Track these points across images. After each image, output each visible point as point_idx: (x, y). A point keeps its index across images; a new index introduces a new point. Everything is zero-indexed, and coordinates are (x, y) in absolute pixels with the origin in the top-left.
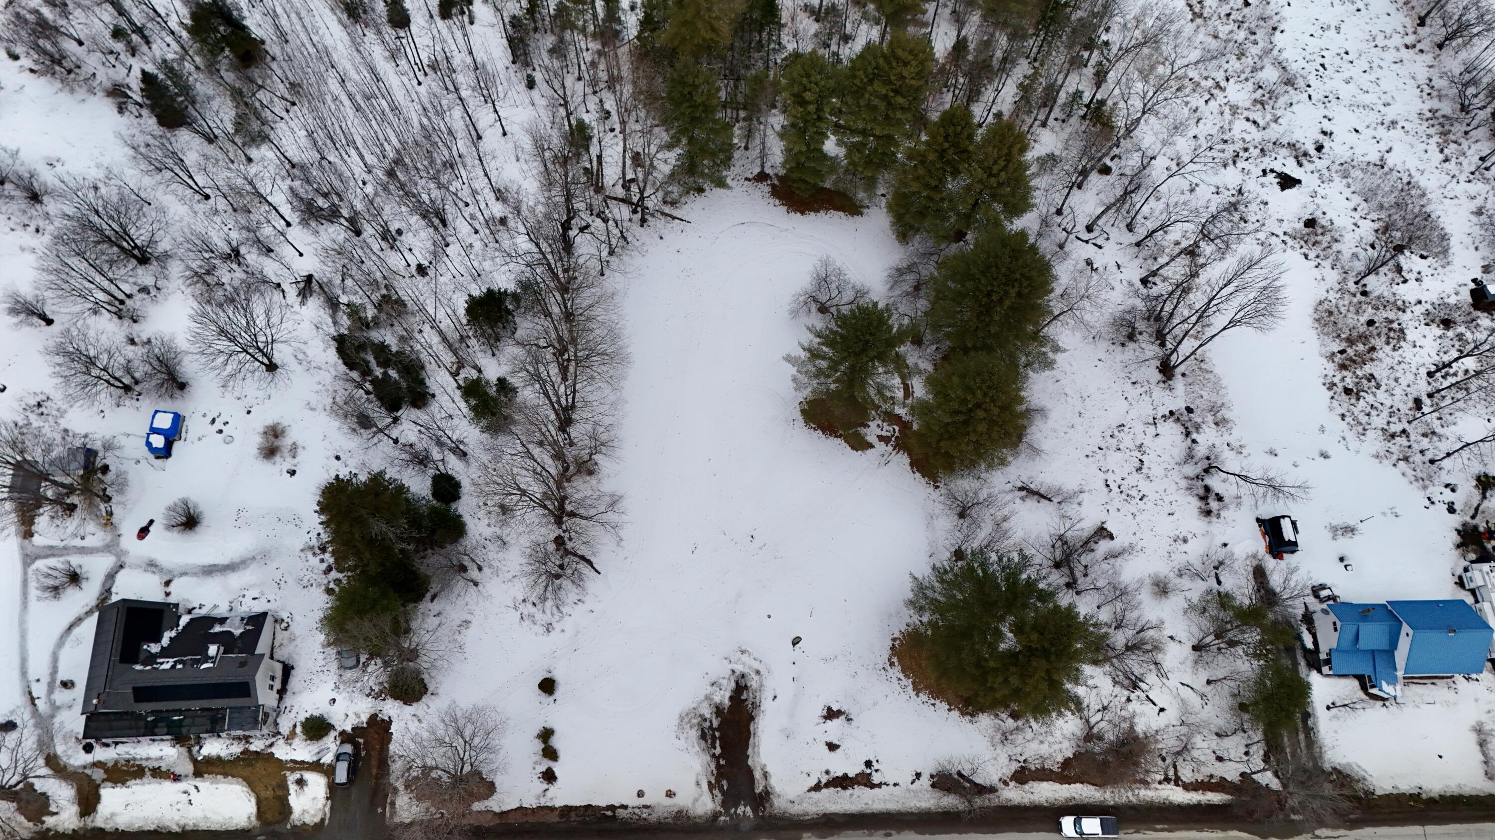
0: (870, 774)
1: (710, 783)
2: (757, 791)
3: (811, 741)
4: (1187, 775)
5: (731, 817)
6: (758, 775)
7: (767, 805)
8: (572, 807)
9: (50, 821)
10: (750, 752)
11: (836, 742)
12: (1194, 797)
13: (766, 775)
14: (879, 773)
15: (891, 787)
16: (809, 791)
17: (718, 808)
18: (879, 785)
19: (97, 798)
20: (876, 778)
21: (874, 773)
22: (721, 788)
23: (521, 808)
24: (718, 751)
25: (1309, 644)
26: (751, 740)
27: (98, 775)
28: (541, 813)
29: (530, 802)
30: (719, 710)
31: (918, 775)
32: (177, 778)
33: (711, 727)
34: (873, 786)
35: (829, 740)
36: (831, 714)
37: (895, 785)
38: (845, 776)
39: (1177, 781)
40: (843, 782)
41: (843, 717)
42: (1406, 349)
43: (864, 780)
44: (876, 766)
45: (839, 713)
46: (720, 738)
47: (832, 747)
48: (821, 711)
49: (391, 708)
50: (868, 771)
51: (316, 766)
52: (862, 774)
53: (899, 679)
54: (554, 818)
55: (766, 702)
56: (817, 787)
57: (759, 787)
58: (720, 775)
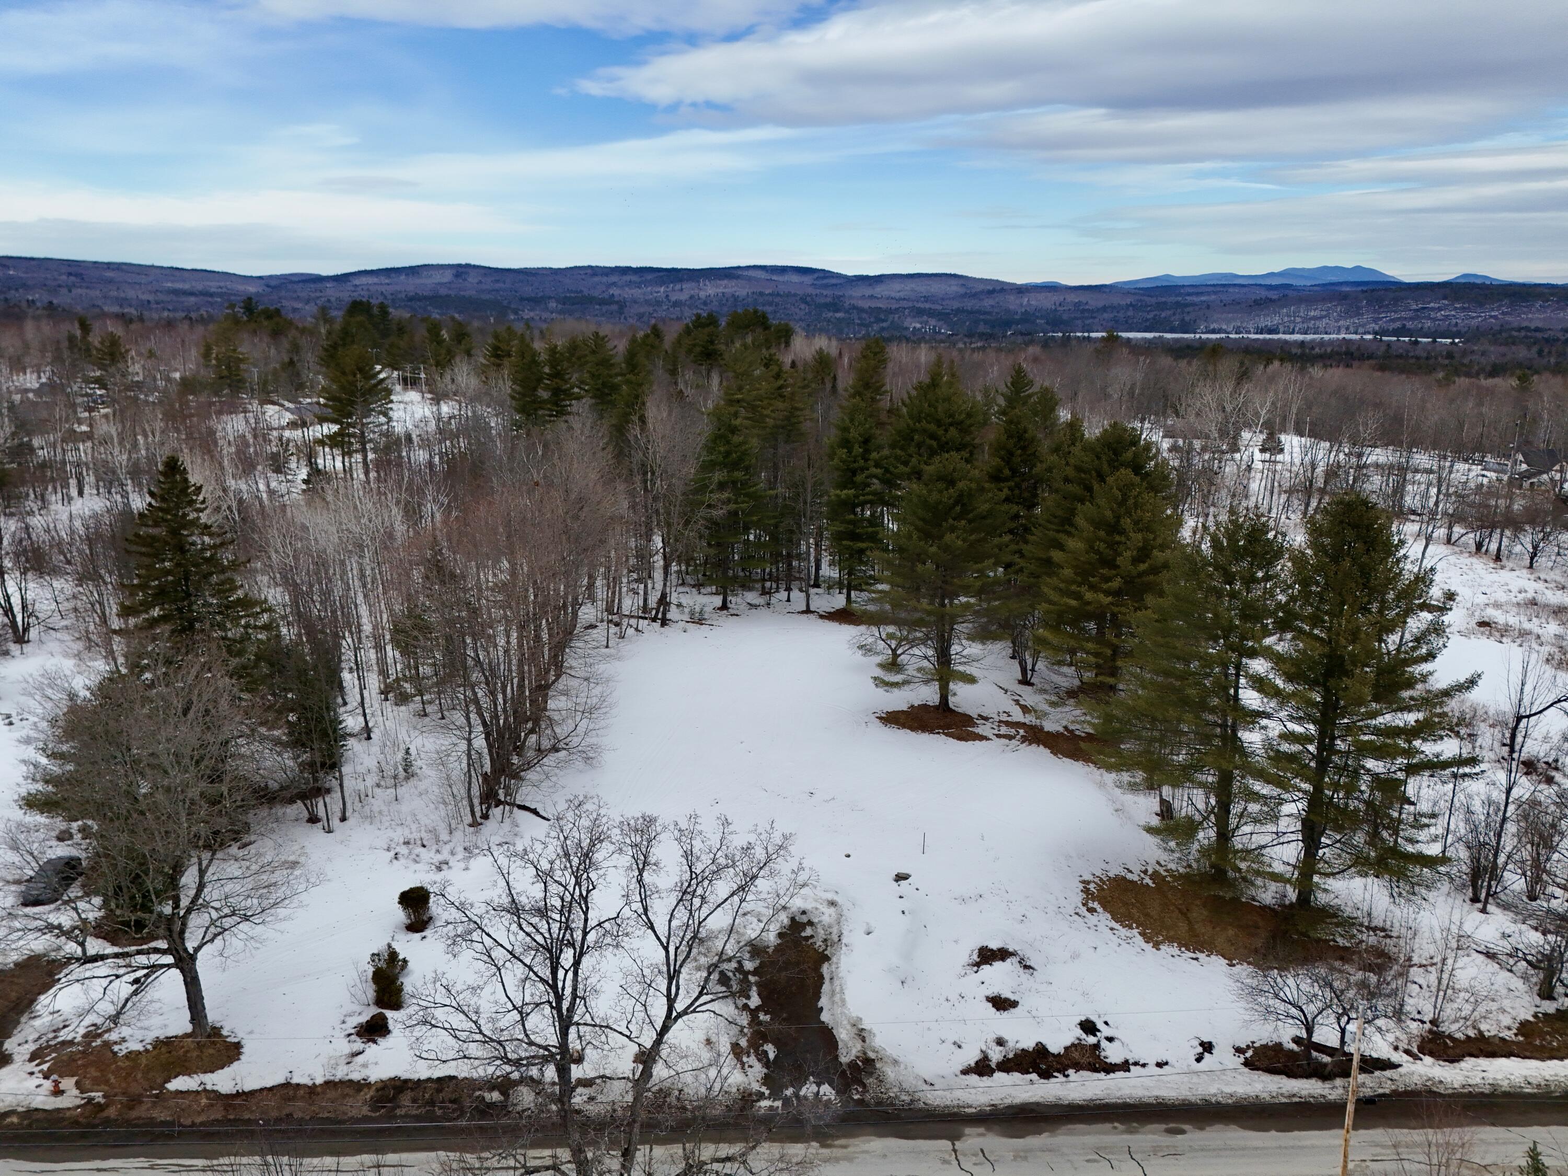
0: (1097, 1046)
1: (735, 1047)
2: (844, 1059)
3: (954, 997)
5: (787, 1101)
6: (843, 1034)
7: (870, 1081)
8: (406, 1081)
10: (823, 1002)
11: (1006, 994)
13: (861, 1035)
14: (1116, 1044)
15: (1152, 1069)
16: (965, 1072)
17: (756, 1087)
18: (1125, 1066)
20: (1113, 1054)
21: (1104, 1044)
22: (763, 1057)
23: (287, 1085)
24: (755, 1001)
26: (826, 987)
28: (331, 1094)
29: (312, 1074)
30: (755, 950)
31: (1208, 1047)
33: (740, 969)
34: (1110, 1068)
35: (992, 991)
36: (987, 956)
37: (1159, 1065)
38: (1041, 1050)
40: (1040, 1062)
41: (1014, 960)
44: (1105, 1031)
45: (1003, 954)
46: (757, 984)
47: (1001, 1004)
48: (967, 951)
50: (1092, 1040)
52: (1077, 1046)
53: (1112, 929)
54: (358, 1107)
55: (853, 936)
56: (982, 1068)
57: (849, 1051)
58: (759, 1037)
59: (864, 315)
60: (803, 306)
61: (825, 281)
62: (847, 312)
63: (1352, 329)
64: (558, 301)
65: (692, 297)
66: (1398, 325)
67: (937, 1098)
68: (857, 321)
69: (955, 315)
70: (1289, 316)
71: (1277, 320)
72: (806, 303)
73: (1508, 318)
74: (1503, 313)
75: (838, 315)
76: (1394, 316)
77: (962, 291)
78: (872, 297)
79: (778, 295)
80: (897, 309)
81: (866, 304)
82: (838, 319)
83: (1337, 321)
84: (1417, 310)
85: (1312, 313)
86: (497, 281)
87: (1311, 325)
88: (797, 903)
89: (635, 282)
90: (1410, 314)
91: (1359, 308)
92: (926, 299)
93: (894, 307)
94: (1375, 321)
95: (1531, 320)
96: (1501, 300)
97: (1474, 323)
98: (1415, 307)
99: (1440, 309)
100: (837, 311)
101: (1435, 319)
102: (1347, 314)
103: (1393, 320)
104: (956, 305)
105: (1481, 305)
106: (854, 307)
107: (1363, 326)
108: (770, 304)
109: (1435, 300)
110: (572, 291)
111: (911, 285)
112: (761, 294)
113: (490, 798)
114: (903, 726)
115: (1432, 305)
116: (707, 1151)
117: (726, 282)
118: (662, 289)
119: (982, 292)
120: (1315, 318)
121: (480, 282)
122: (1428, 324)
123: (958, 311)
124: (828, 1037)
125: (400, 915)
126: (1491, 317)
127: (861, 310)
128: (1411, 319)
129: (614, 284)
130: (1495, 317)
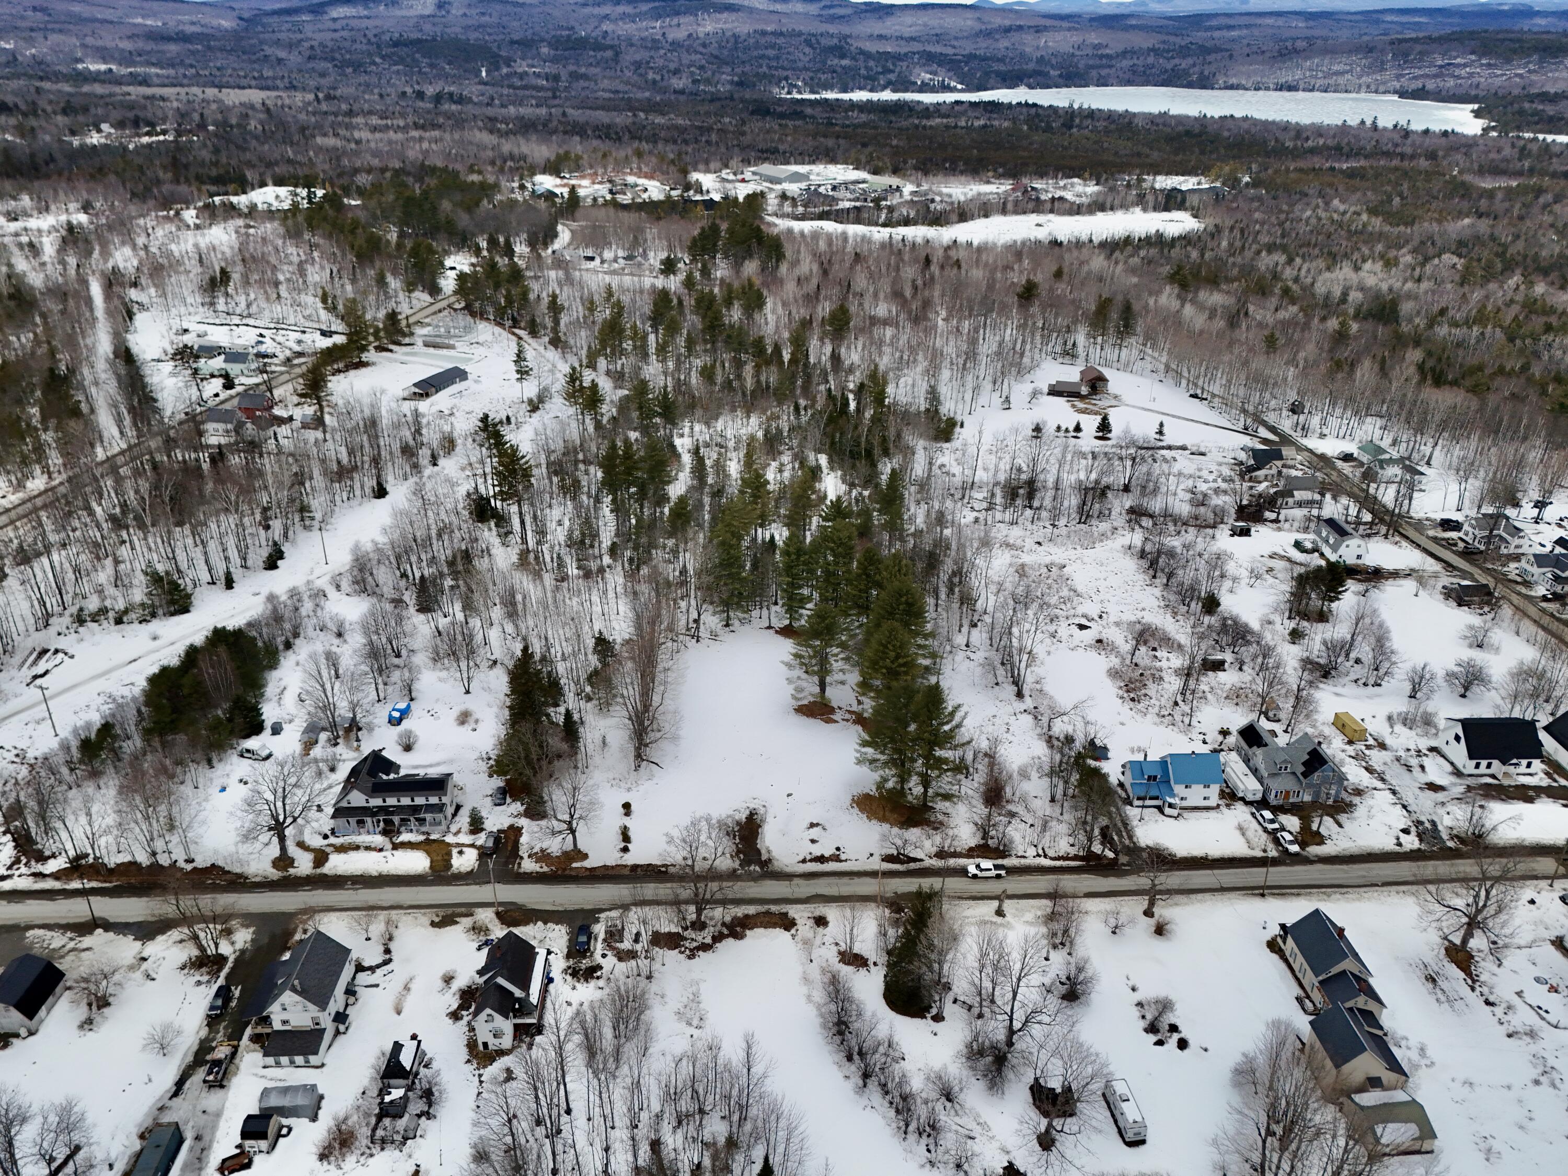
0: (839, 855)
1: (732, 854)
2: (763, 859)
3: (799, 839)
4: (1051, 853)
5: (746, 871)
6: (763, 851)
7: (770, 865)
8: (639, 864)
9: (292, 871)
10: (758, 840)
11: (816, 838)
12: (1058, 863)
13: (769, 852)
14: (845, 854)
15: (854, 861)
16: (798, 862)
17: (737, 866)
18: (846, 860)
19: (327, 859)
20: (843, 857)
21: (842, 854)
22: (739, 858)
23: (604, 865)
24: (738, 840)
25: (1124, 795)
27: (328, 850)
28: (618, 868)
29: (611, 862)
30: (738, 823)
31: (872, 854)
32: (381, 850)
33: (733, 830)
34: (841, 860)
35: (811, 837)
36: (812, 825)
37: (856, 859)
38: (822, 856)
39: (1045, 856)
40: (821, 859)
41: (821, 827)
42: (1166, 685)
43: (836, 858)
44: (843, 850)
45: (817, 825)
46: (739, 835)
47: (813, 841)
48: (806, 824)
49: (523, 822)
50: (838, 853)
51: (472, 846)
52: (833, 855)
53: (858, 814)
54: (626, 872)
55: (769, 819)
56: (804, 861)
57: (764, 857)
58: (739, 852)
59: (871, 63)
60: (807, 50)
61: (832, 11)
62: (854, 58)
63: (1373, 87)
64: (550, 45)
65: (690, 35)
66: (1419, 84)
67: (788, 870)
68: (863, 72)
69: (966, 63)
70: (1311, 70)
71: (1298, 74)
72: (811, 46)
73: (1534, 77)
74: (1530, 71)
75: (845, 62)
76: (1418, 72)
77: (978, 26)
78: (881, 37)
79: (782, 34)
80: (906, 54)
81: (872, 47)
82: (844, 68)
83: (1359, 77)
84: (1441, 67)
85: (1336, 68)
86: (483, 14)
87: (1332, 82)
88: (752, 806)
89: (629, 15)
90: (1434, 70)
91: (1383, 63)
92: (938, 38)
93: (903, 50)
94: (1398, 77)
95: (1556, 80)
96: (1529, 56)
97: (1498, 82)
98: (1440, 63)
99: (1465, 65)
100: (843, 57)
101: (1459, 77)
102: (1371, 69)
103: (1415, 78)
104: (968, 48)
105: (1508, 61)
106: (862, 52)
107: (1384, 83)
108: (773, 46)
109: (1463, 54)
110: (562, 28)
111: (924, 18)
112: (764, 33)
113: (639, 757)
114: (804, 714)
115: (1459, 60)
116: (725, 884)
117: (725, 15)
118: (658, 24)
119: (997, 30)
120: (1338, 73)
121: (465, 15)
122: (1451, 83)
123: (971, 57)
124: (759, 852)
125: (622, 811)
126: (1517, 75)
127: (867, 55)
128: (1435, 76)
129: (606, 17)
130: (1520, 75)
